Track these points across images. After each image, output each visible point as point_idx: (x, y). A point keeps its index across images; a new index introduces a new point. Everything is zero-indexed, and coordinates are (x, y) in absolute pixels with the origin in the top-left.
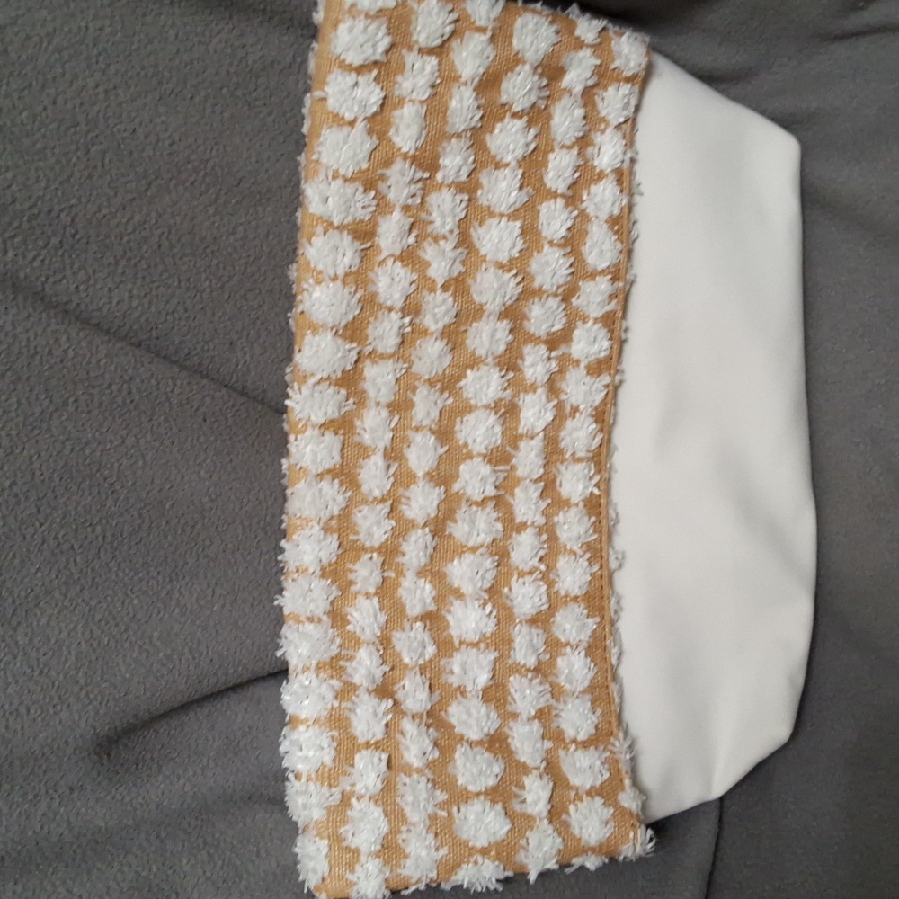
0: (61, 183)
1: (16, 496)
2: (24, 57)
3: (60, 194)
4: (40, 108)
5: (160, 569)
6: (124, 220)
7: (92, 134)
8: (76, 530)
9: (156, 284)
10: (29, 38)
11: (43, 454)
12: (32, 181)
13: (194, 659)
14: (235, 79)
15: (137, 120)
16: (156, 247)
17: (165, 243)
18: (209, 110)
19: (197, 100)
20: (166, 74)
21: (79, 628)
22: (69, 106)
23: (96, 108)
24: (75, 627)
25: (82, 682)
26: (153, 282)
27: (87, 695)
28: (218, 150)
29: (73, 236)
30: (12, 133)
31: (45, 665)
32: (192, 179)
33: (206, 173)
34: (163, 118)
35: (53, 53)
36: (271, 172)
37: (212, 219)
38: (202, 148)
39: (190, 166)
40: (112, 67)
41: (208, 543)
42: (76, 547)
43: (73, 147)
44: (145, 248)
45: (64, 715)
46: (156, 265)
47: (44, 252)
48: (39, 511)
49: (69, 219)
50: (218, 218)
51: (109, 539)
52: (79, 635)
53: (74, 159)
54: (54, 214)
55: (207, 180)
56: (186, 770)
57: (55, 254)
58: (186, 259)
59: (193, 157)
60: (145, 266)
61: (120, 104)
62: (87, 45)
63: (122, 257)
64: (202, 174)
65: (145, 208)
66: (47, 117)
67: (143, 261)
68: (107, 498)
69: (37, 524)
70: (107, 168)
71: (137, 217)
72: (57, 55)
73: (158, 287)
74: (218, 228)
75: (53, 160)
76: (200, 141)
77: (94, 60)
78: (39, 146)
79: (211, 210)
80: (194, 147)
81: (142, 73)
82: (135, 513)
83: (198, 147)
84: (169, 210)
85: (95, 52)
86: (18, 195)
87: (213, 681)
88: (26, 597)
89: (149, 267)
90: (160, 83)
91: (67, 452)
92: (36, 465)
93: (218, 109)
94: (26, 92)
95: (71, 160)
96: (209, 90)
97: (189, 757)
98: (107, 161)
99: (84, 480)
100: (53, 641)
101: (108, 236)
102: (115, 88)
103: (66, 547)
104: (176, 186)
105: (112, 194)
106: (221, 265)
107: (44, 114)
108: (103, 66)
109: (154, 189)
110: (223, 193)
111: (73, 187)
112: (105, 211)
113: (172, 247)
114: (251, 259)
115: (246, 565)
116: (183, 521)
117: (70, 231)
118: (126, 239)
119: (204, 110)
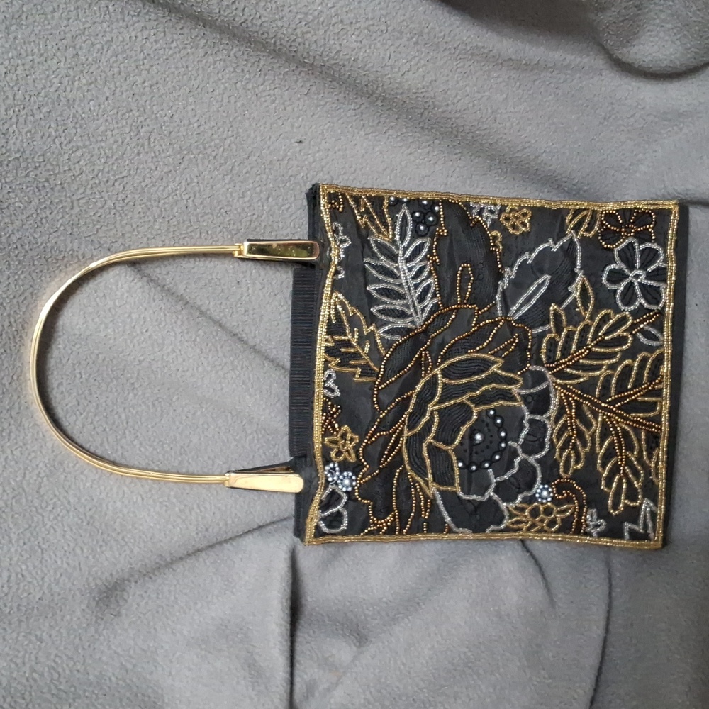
0: (116, 159)
1: (62, 393)
2: (90, 59)
3: (115, 168)
4: (104, 98)
5: (172, 446)
6: (161, 188)
7: (141, 119)
8: (106, 417)
9: (183, 236)
10: (93, 45)
11: (82, 362)
12: (95, 158)
13: (201, 512)
14: (247, 76)
15: (174, 108)
16: (184, 208)
17: (191, 204)
18: (226, 100)
19: (217, 92)
20: (194, 72)
21: (115, 489)
22: (124, 96)
23: (144, 98)
24: (111, 489)
25: (118, 530)
26: (181, 234)
27: (123, 539)
28: (232, 131)
29: (123, 200)
30: (83, 119)
31: (91, 517)
32: (214, 154)
33: (224, 149)
34: (193, 107)
35: (111, 57)
36: (271, 148)
37: (227, 186)
38: (221, 129)
39: (213, 143)
40: (154, 67)
41: (206, 426)
42: (108, 430)
43: (127, 130)
44: (175, 210)
45: (108, 554)
46: (184, 221)
47: (101, 211)
48: (79, 404)
49: (121, 187)
50: (232, 184)
51: (130, 424)
52: (115, 496)
53: (128, 139)
54: (110, 183)
55: (225, 154)
56: (196, 603)
57: (110, 213)
58: (206, 217)
59: (215, 136)
60: (175, 223)
61: (161, 96)
62: (136, 51)
63: (159, 216)
64: (221, 149)
65: (177, 179)
66: (109, 105)
67: (174, 219)
68: (129, 394)
69: (78, 413)
70: (152, 145)
71: (172, 185)
72: (114, 59)
73: (184, 238)
74: (231, 194)
75: (111, 141)
76: (219, 125)
77: (141, 63)
78: (102, 128)
79: (228, 179)
80: (216, 128)
81: (176, 73)
82: (150, 404)
83: (219, 129)
84: (195, 180)
85: (142, 56)
86: (84, 168)
87: (216, 529)
88: (74, 467)
89: (179, 224)
90: (190, 79)
91: (100, 361)
92: (78, 371)
93: (233, 99)
94: (93, 86)
95: (125, 138)
96: (227, 85)
97: (199, 593)
98: (152, 140)
99: (112, 381)
100: (95, 500)
101: (149, 200)
102: (157, 83)
103: (99, 430)
104: (202, 159)
105: (154, 168)
106: (232, 222)
107: (106, 103)
108: (148, 67)
109: (186, 162)
110: (236, 164)
111: (125, 161)
112: (147, 181)
113: (196, 208)
114: (255, 217)
115: (235, 443)
116: (186, 409)
117: (121, 196)
118: (163, 201)
119: (222, 100)
